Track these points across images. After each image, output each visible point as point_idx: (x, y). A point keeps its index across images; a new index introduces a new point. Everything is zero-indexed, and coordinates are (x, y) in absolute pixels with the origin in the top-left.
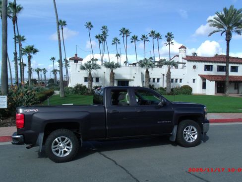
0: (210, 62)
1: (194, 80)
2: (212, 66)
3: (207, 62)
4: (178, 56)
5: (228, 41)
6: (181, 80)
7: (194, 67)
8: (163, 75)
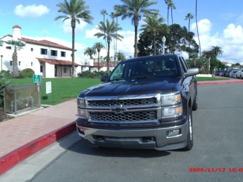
0: (45, 45)
1: (32, 63)
2: (46, 50)
3: (42, 45)
4: (11, 36)
5: (73, 27)
6: (20, 62)
7: (32, 49)
8: (2, 56)
